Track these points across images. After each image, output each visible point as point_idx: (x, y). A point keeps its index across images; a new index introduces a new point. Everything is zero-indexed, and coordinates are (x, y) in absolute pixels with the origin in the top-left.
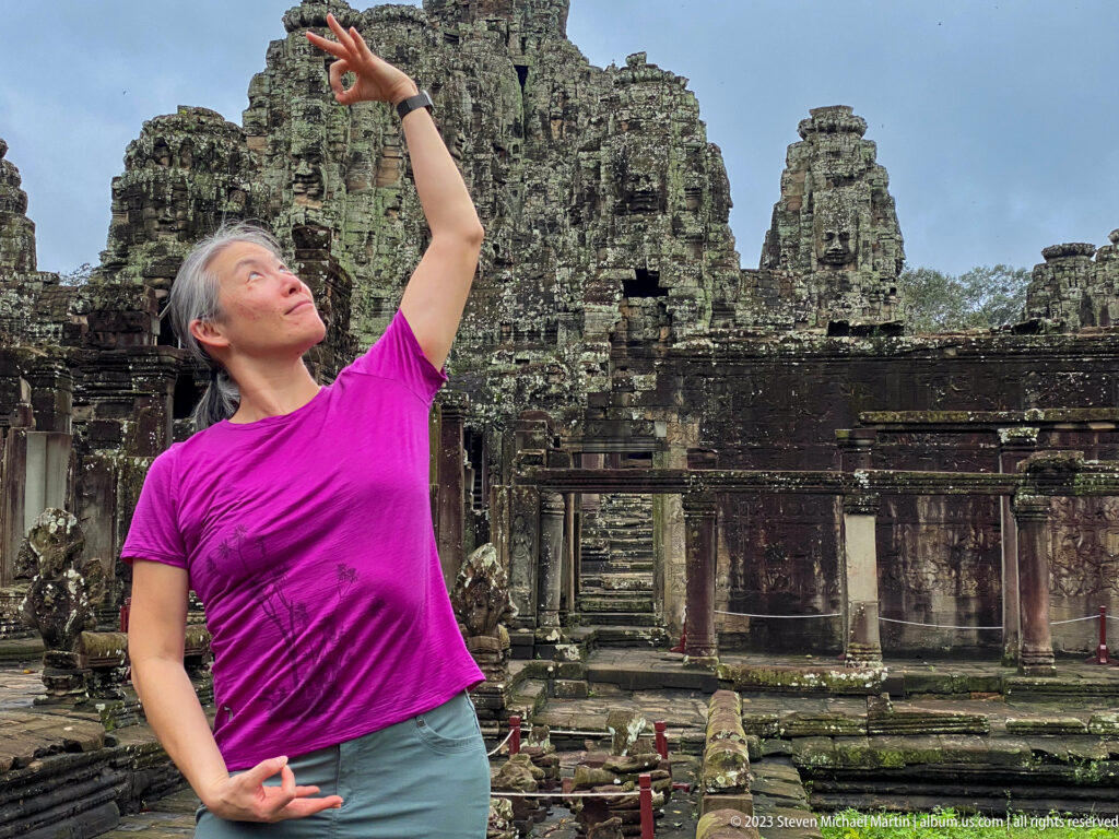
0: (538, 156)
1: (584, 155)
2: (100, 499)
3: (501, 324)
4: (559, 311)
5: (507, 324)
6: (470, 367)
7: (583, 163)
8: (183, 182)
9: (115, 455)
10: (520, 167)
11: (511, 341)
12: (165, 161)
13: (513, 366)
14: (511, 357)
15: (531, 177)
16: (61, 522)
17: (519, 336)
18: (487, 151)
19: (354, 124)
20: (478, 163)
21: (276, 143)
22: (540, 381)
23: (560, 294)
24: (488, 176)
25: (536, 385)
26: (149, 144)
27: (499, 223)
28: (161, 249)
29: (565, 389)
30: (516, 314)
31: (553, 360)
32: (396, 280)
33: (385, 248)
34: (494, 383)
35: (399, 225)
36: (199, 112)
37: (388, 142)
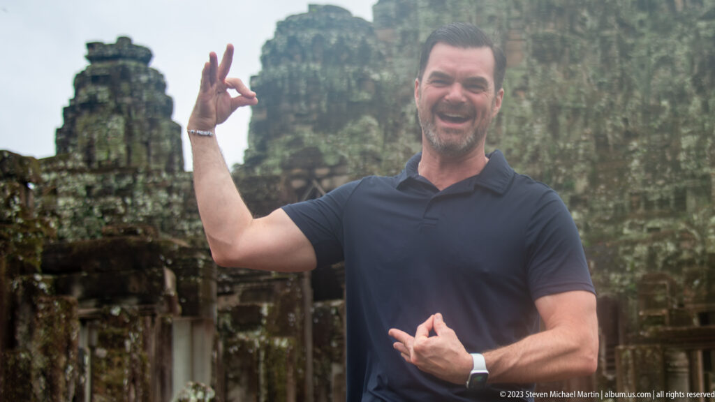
0: (663, 29)
1: (702, 24)
2: (244, 380)
3: (631, 194)
4: (686, 177)
5: (637, 194)
6: (602, 238)
7: (702, 33)
8: (315, 76)
9: (256, 338)
10: (645, 41)
11: (641, 210)
12: (298, 57)
13: (645, 235)
14: (642, 226)
15: (657, 49)
16: (200, 395)
17: (649, 205)
18: (611, 27)
19: (479, 10)
20: (604, 40)
21: (404, 34)
22: (671, 248)
23: (687, 161)
24: (615, 51)
25: (667, 252)
26: (283, 41)
27: (628, 96)
28: (298, 141)
29: (696, 255)
30: (645, 183)
31: (682, 226)
32: (526, 157)
33: (514, 127)
34: (626, 253)
35: (526, 104)
36: (329, 8)
37: (512, 24)
